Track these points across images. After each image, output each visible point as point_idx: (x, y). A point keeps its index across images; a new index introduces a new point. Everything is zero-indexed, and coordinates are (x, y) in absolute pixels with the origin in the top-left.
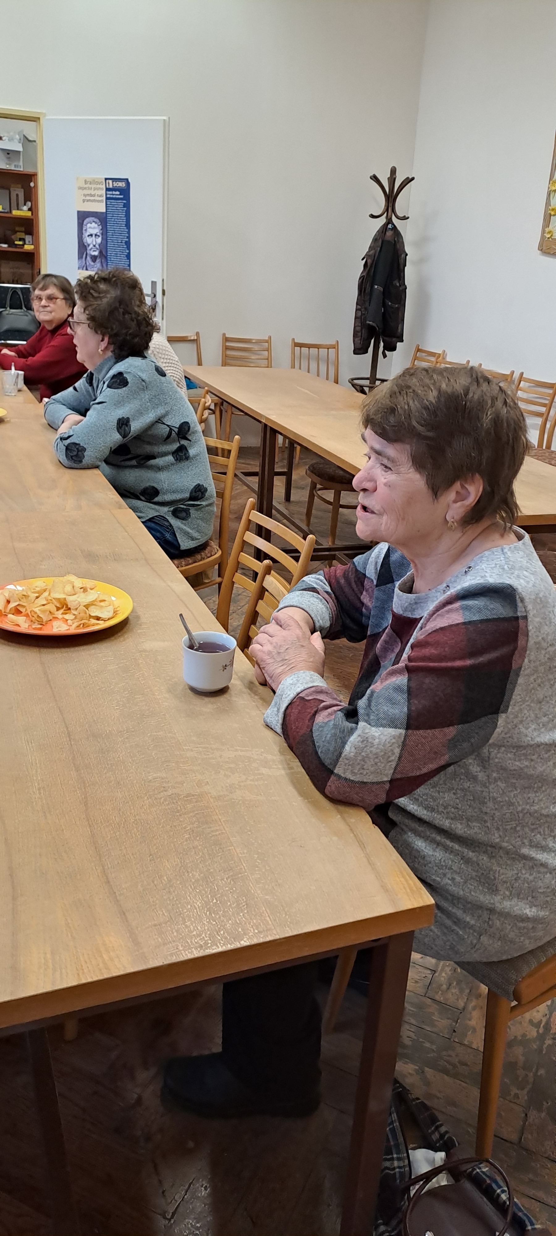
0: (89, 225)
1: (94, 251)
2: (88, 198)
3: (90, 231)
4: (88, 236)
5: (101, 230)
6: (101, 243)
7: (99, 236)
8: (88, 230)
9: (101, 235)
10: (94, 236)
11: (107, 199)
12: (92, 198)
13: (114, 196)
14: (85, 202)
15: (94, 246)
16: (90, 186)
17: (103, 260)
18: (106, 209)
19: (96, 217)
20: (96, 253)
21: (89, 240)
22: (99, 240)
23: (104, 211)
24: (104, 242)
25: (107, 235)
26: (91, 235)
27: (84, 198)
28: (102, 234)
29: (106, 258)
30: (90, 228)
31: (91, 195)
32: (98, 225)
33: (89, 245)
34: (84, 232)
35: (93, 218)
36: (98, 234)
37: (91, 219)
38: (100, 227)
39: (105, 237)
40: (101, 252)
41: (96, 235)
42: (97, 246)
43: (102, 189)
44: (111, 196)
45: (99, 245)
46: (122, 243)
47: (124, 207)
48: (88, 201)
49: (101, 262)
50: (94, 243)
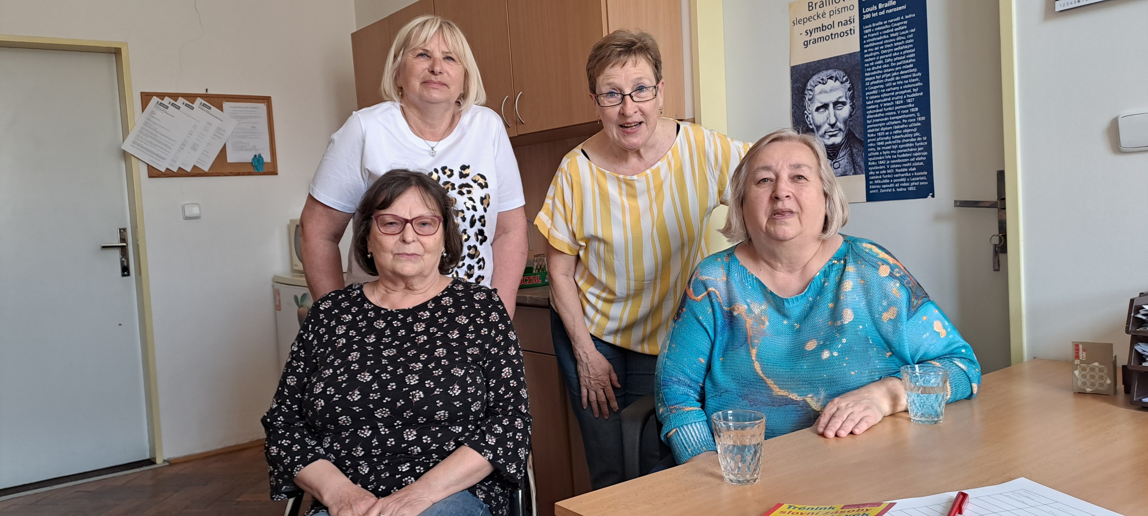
0: (820, 87)
1: (831, 136)
2: (816, 35)
3: (821, 99)
4: (818, 109)
5: (849, 90)
6: (851, 115)
7: (844, 104)
8: (818, 97)
9: (848, 101)
10: (831, 106)
11: (863, 23)
12: (828, 32)
13: (883, 13)
14: (811, 46)
15: (833, 126)
16: (820, 11)
17: (855, 151)
18: (862, 45)
19: (836, 68)
20: (838, 140)
21: (819, 118)
22: (845, 112)
23: (857, 49)
24: (859, 113)
25: (864, 96)
26: (825, 106)
27: (808, 38)
28: (852, 98)
29: (863, 144)
30: (821, 93)
31: (823, 28)
32: (842, 83)
33: (818, 127)
34: (807, 103)
35: (830, 72)
36: (843, 99)
37: (824, 75)
38: (848, 85)
39: (859, 103)
40: (850, 136)
41: (836, 104)
42: (840, 125)
43: (850, 8)
44: (874, 15)
45: (845, 122)
46: (905, 103)
47: (908, 29)
48: (815, 41)
49: (852, 155)
50: (833, 121)
